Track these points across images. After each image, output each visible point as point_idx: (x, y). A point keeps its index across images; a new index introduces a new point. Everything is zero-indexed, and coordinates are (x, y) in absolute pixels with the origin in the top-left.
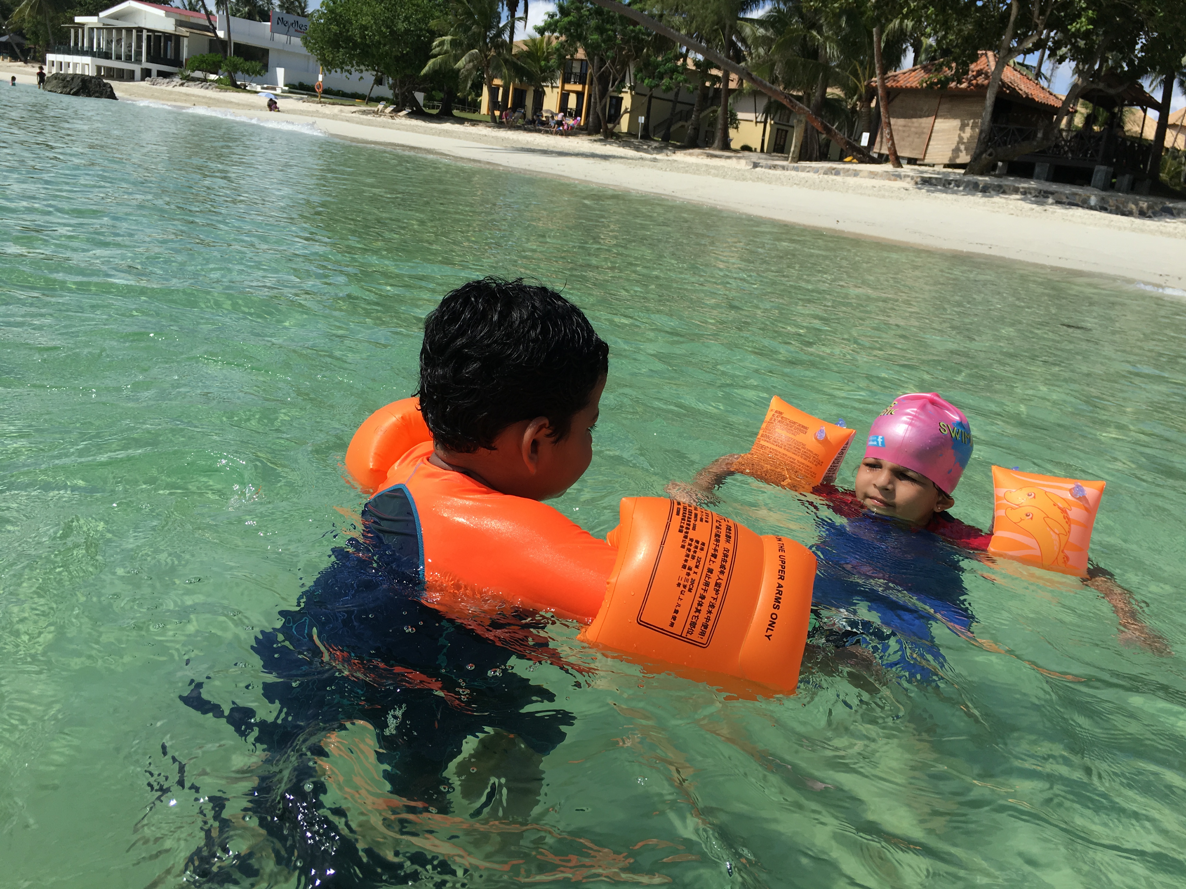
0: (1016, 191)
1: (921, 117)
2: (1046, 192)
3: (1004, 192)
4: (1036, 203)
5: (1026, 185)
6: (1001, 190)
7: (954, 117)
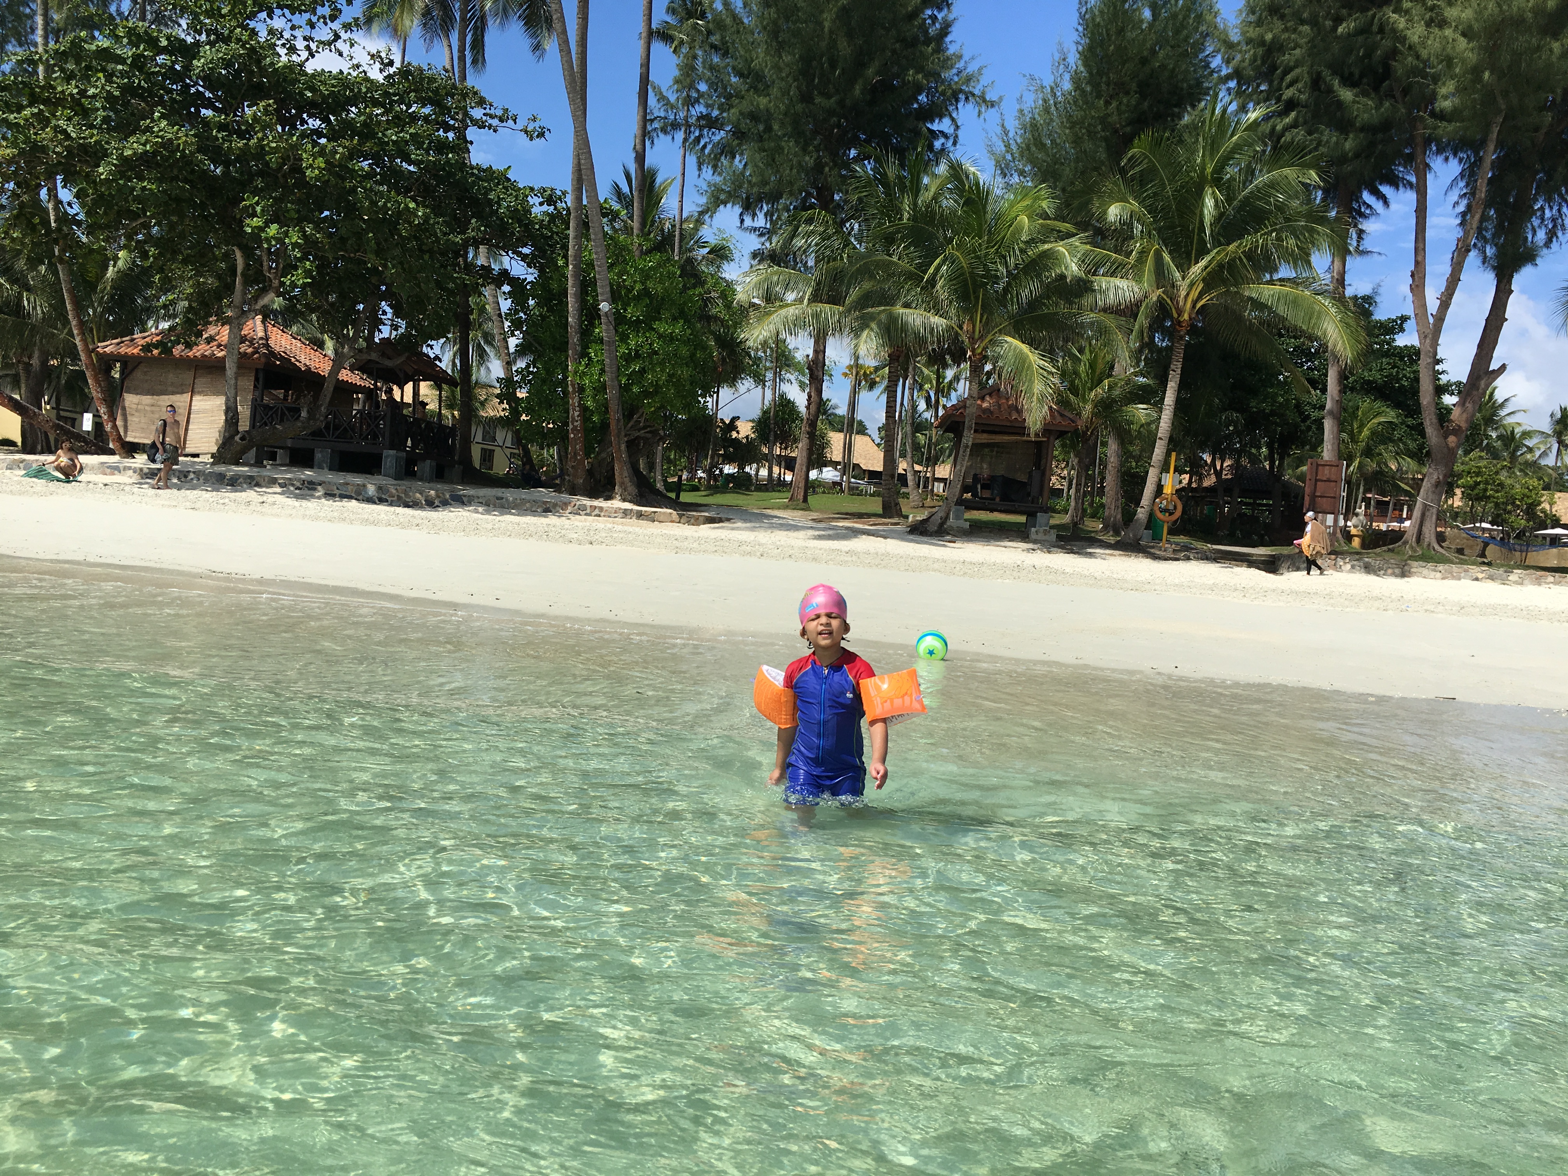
0: (273, 482)
1: (173, 393)
2: (311, 483)
3: (258, 485)
4: (297, 497)
5: (289, 476)
6: (253, 482)
7: (217, 393)
